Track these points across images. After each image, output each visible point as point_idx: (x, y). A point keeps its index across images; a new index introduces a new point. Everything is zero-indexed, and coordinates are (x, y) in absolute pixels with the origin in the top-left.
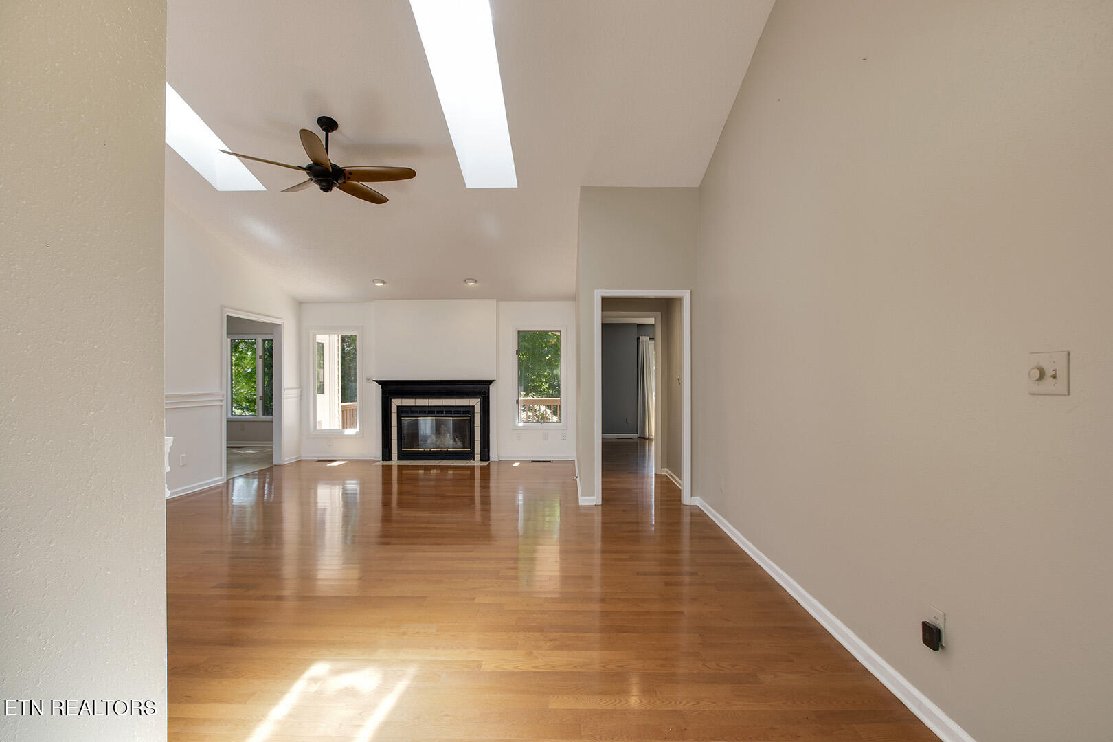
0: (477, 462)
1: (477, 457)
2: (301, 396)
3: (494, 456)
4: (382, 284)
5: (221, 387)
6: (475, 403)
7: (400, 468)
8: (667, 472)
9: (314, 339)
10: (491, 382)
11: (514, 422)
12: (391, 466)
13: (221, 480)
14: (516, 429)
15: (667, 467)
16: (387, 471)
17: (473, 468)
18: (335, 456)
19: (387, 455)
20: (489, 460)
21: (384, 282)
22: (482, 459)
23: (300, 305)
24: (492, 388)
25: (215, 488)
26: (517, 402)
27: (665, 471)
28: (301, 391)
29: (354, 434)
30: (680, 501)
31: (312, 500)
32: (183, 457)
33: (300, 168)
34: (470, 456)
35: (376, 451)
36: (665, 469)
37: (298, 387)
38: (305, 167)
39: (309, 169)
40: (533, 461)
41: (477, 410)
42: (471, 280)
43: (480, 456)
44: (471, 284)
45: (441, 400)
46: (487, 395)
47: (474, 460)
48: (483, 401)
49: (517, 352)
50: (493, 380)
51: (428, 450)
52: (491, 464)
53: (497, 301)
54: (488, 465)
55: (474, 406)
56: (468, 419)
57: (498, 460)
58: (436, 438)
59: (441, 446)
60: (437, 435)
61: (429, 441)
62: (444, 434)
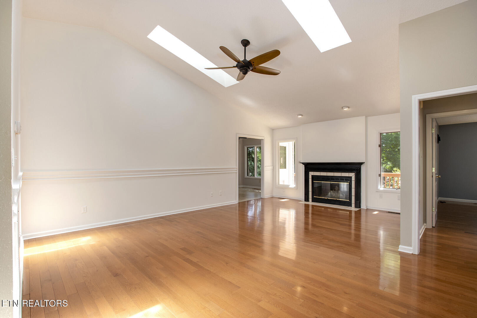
0: (353, 208)
1: (353, 205)
2: (273, 169)
3: (363, 206)
4: (301, 116)
5: (236, 166)
6: (352, 175)
7: (313, 206)
9: (278, 144)
10: (361, 164)
11: (377, 187)
12: (309, 205)
13: (236, 202)
14: (378, 191)
16: (307, 206)
17: (350, 212)
18: (285, 197)
19: (307, 199)
20: (360, 207)
21: (302, 115)
22: (356, 207)
23: (273, 130)
24: (363, 168)
25: (234, 205)
26: (380, 175)
28: (273, 168)
29: (293, 187)
31: (277, 215)
32: (221, 192)
33: (234, 67)
34: (349, 204)
35: (302, 196)
37: (272, 165)
38: (236, 66)
39: (237, 66)
40: (389, 212)
41: (353, 179)
42: (345, 107)
43: (355, 205)
44: (346, 109)
45: (333, 173)
46: (359, 171)
47: (351, 207)
48: (357, 174)
49: (380, 146)
50: (362, 163)
51: (326, 198)
52: (362, 210)
53: (366, 117)
54: (360, 210)
55: (352, 177)
56: (349, 184)
57: (366, 209)
58: (333, 192)
59: (335, 197)
60: (334, 191)
61: (329, 194)
62: (337, 191)
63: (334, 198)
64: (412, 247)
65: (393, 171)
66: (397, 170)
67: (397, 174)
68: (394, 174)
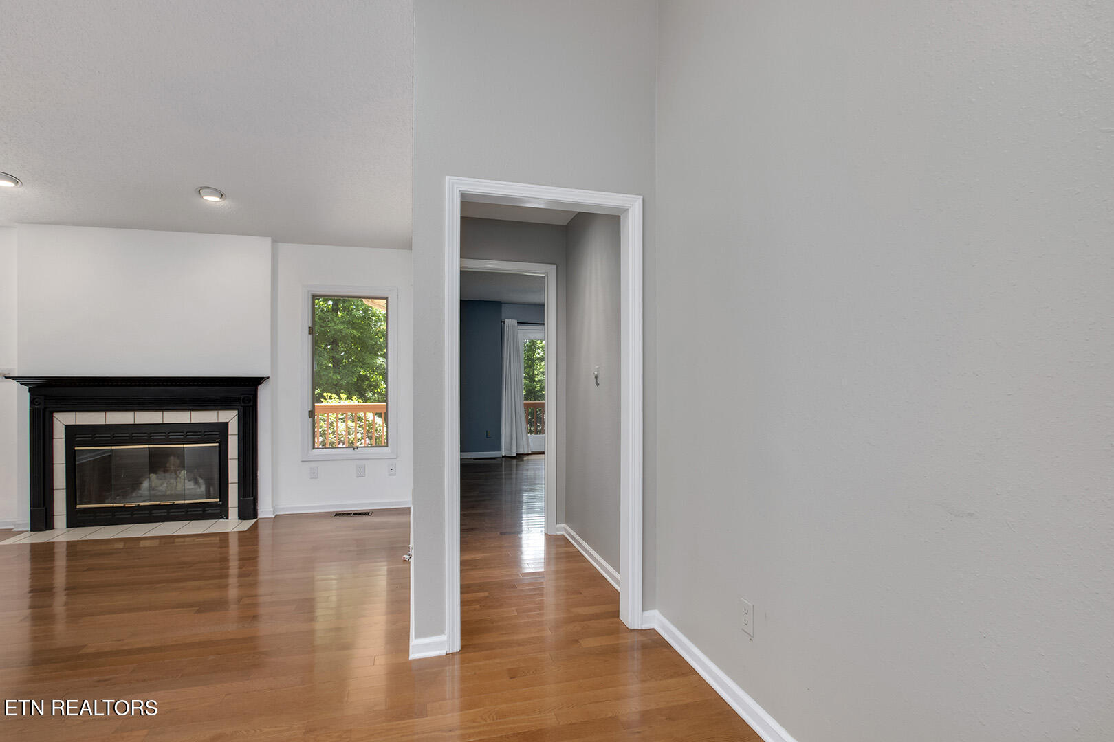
0: (233, 524)
1: (233, 511)
3: (265, 509)
6: (230, 417)
8: (566, 530)
10: (258, 381)
12: (52, 542)
14: (308, 460)
15: (566, 522)
19: (41, 521)
20: (255, 515)
22: (242, 516)
24: (263, 393)
26: (311, 414)
27: (563, 529)
30: (616, 614)
34: (220, 511)
35: (18, 512)
36: (563, 525)
40: (338, 515)
41: (233, 429)
42: (209, 190)
43: (239, 510)
44: (213, 199)
45: (160, 414)
46: (251, 404)
47: (227, 518)
48: (244, 413)
49: (311, 331)
50: (263, 378)
51: (133, 505)
52: (260, 525)
53: (274, 241)
54: (254, 528)
55: (228, 423)
56: (219, 446)
57: (273, 516)
58: (157, 478)
59: (168, 493)
60: (161, 474)
61: (145, 484)
62: (175, 473)
63: (165, 497)
64: (447, 632)
65: (322, 400)
66: (331, 396)
67: (332, 406)
68: (325, 406)
